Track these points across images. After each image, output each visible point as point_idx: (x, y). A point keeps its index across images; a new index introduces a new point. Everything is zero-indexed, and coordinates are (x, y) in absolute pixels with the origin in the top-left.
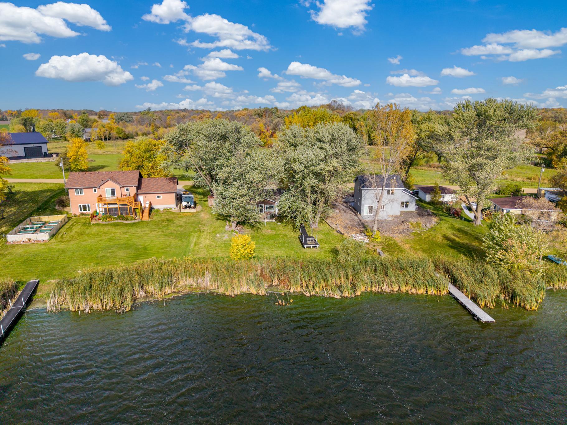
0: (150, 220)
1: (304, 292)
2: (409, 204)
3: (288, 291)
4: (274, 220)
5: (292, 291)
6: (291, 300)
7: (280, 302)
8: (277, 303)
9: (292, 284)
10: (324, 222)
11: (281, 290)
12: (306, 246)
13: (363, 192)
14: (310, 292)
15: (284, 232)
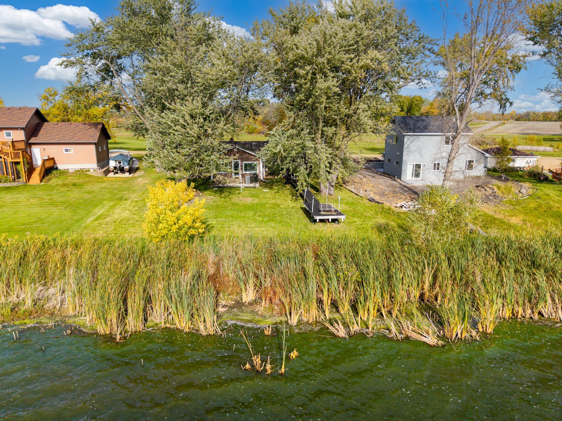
0: (42, 184)
1: (327, 325)
2: (474, 164)
3: (283, 319)
4: (257, 185)
5: (294, 320)
6: (294, 354)
7: (257, 360)
8: (248, 366)
9: (294, 300)
10: (342, 188)
11: (264, 317)
12: (318, 218)
13: (406, 139)
14: (346, 325)
15: (273, 201)
